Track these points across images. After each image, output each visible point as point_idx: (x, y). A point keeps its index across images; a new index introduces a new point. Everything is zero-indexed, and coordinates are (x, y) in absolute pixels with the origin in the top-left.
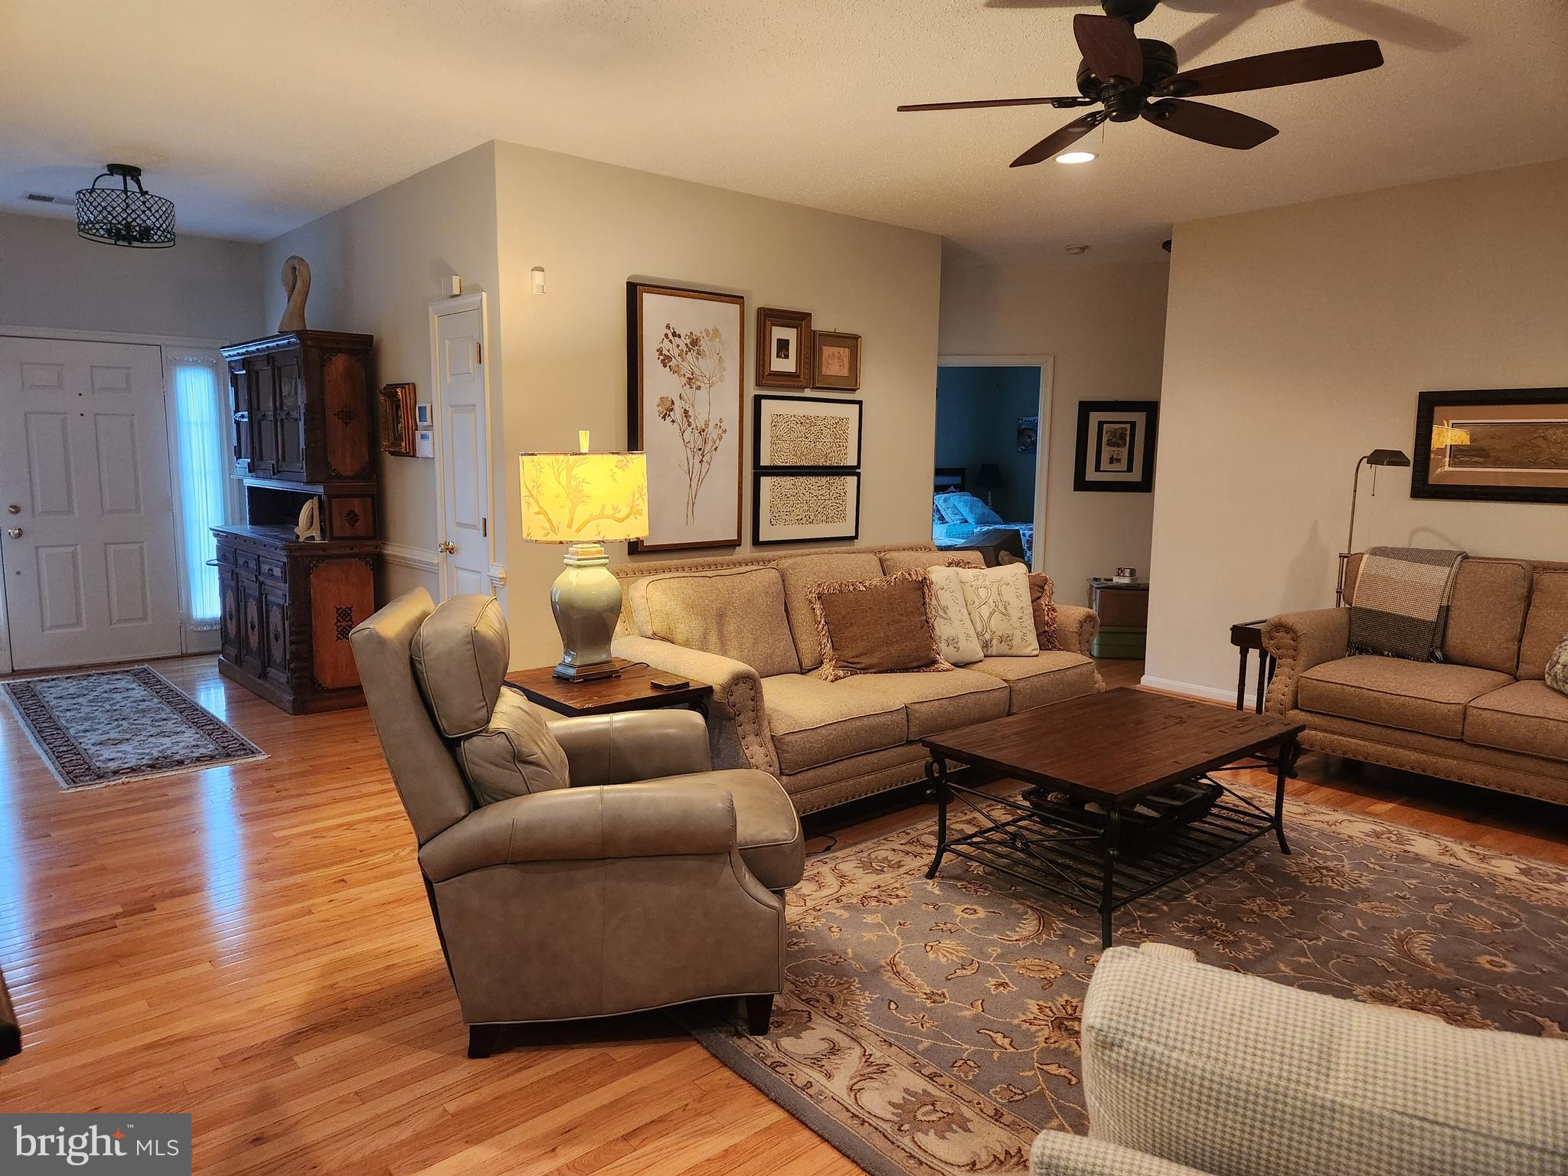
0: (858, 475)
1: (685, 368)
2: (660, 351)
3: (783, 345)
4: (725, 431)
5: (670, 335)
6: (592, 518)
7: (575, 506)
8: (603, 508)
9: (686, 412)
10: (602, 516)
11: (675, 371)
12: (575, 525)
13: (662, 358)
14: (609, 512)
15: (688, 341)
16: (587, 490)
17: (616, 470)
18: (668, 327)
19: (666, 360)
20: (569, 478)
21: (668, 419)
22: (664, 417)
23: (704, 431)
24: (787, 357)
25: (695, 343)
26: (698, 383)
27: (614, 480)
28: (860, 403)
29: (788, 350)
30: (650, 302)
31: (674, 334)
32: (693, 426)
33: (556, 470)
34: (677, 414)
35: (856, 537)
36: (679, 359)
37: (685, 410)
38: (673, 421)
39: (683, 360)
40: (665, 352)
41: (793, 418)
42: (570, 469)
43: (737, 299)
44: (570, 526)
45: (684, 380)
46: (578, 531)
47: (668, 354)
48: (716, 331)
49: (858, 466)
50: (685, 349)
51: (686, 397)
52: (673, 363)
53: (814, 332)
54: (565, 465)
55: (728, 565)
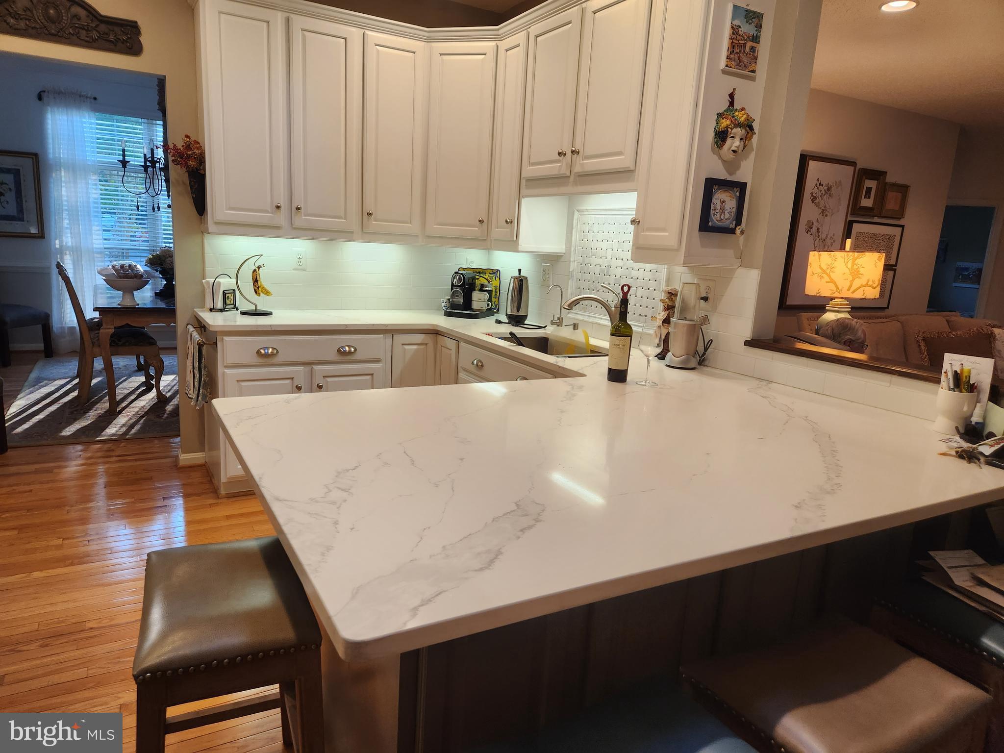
0: (895, 270)
1: (822, 203)
2: (812, 193)
3: (869, 190)
4: (834, 241)
5: (818, 185)
6: (862, 286)
7: (853, 280)
8: (868, 281)
9: (818, 229)
10: (867, 285)
11: (817, 205)
12: (852, 290)
13: (812, 198)
14: (870, 283)
15: (826, 188)
16: (862, 270)
17: (877, 261)
18: (818, 180)
19: (814, 199)
20: (853, 264)
21: (809, 233)
22: (807, 232)
23: (824, 240)
24: (869, 198)
25: (829, 189)
26: (827, 213)
27: (876, 266)
28: (903, 227)
29: (870, 194)
30: (812, 165)
31: (820, 184)
32: (820, 237)
33: (846, 260)
34: (814, 231)
35: (887, 308)
36: (820, 198)
37: (818, 228)
38: (811, 234)
39: (822, 199)
40: (814, 194)
41: (867, 235)
42: (854, 260)
43: (853, 164)
44: (849, 290)
45: (820, 211)
46: (853, 292)
47: (815, 196)
48: (840, 182)
49: (896, 265)
50: (824, 193)
51: (819, 221)
52: (817, 201)
53: (886, 183)
54: (852, 258)
55: (867, 318)
